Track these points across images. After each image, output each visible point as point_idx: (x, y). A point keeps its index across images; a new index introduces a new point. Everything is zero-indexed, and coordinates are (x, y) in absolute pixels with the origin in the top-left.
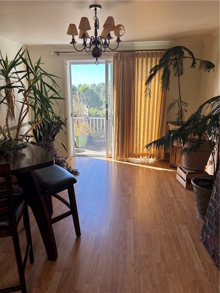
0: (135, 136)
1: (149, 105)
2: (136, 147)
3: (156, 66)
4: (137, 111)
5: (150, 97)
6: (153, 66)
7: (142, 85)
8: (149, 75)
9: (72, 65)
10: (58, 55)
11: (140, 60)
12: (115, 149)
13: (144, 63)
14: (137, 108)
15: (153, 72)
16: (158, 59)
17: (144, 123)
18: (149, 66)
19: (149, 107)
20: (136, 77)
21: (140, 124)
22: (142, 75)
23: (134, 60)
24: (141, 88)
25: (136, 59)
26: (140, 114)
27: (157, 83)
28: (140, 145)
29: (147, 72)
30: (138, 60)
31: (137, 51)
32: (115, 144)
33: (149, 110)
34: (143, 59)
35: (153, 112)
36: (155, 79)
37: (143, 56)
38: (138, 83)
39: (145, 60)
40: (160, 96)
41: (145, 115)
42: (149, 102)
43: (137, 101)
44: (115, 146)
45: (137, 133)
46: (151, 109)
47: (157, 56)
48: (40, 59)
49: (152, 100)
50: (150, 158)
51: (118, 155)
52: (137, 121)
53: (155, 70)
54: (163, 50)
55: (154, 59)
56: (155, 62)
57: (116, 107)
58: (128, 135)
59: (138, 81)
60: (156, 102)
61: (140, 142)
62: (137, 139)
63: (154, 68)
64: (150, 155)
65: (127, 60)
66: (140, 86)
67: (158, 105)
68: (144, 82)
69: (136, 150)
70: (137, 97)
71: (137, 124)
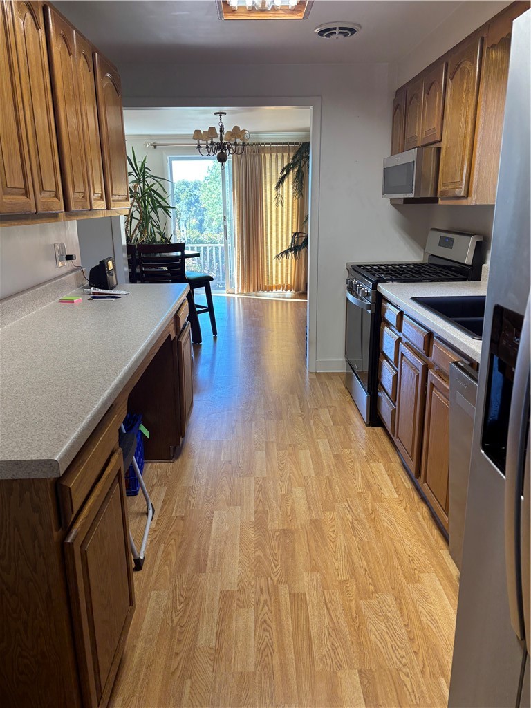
0: (265, 260)
1: (282, 216)
2: (268, 275)
3: (289, 165)
4: (267, 225)
5: (282, 205)
6: (285, 164)
7: (271, 189)
8: (280, 176)
9: (173, 162)
10: (155, 147)
11: (268, 156)
12: (238, 279)
13: (274, 160)
14: (266, 220)
15: (285, 173)
16: (291, 156)
17: (277, 242)
18: (280, 164)
19: (282, 220)
20: (263, 179)
21: (271, 243)
22: (271, 176)
23: (260, 156)
24: (271, 193)
25: (263, 155)
26: (271, 229)
27: (291, 186)
28: (272, 273)
29: (277, 171)
30: (265, 155)
31: (262, 144)
32: (238, 272)
33: (282, 224)
34: (271, 155)
35: (288, 226)
36: (288, 181)
37: (271, 150)
38: (266, 187)
39: (274, 156)
40: (295, 204)
41: (277, 230)
42: (282, 212)
43: (266, 211)
44: (238, 276)
45: (267, 256)
46: (285, 223)
47: (289, 151)
48: (145, 159)
49: (285, 210)
50: (286, 290)
51: (243, 287)
52: (267, 238)
53: (287, 169)
54: (296, 143)
55: (286, 155)
56: (287, 159)
57: (239, 219)
58: (255, 258)
59: (266, 184)
60: (290, 212)
61: (272, 268)
62: (268, 264)
63: (287, 167)
64: (287, 286)
65: (251, 155)
66: (269, 191)
67: (294, 217)
68: (274, 186)
69: (268, 280)
70: (266, 206)
71: (267, 243)
